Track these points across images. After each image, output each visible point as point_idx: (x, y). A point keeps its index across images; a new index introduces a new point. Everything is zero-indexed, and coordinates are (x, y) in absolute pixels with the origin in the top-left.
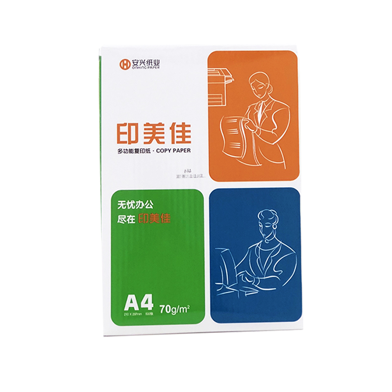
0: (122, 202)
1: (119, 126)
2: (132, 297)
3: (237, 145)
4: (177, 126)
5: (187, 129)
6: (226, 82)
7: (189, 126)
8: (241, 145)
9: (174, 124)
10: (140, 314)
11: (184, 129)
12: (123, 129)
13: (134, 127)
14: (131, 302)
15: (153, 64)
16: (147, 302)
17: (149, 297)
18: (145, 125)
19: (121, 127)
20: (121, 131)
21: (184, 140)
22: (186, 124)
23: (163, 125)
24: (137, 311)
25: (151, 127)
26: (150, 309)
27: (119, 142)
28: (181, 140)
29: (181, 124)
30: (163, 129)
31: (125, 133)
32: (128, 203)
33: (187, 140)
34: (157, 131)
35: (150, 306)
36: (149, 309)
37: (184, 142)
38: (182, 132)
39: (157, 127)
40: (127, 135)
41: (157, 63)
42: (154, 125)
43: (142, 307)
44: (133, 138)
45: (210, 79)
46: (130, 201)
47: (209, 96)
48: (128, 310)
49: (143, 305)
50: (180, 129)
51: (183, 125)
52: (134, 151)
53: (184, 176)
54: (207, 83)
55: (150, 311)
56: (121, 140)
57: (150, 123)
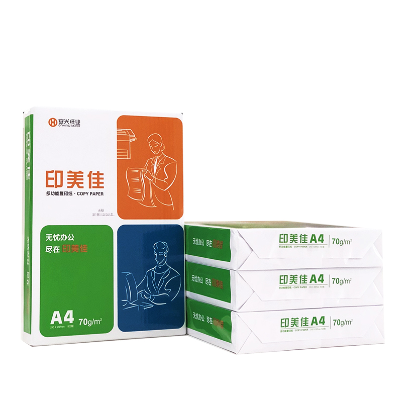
0: (49, 235)
1: (48, 172)
2: (57, 313)
3: (138, 191)
4: (94, 174)
5: (101, 176)
6: (131, 140)
7: (103, 174)
8: (142, 190)
9: (91, 172)
10: (63, 327)
11: (98, 176)
12: (51, 175)
13: (60, 173)
14: (56, 318)
16: (69, 317)
17: (70, 312)
18: (68, 173)
19: (49, 174)
20: (49, 177)
21: (98, 185)
22: (100, 173)
24: (60, 325)
25: (73, 174)
26: (71, 322)
27: (47, 186)
28: (96, 185)
29: (96, 172)
30: (82, 176)
32: (54, 236)
33: (101, 185)
34: (77, 178)
35: (71, 320)
37: (98, 187)
38: (97, 179)
39: (77, 174)
40: (54, 180)
42: (75, 173)
43: (65, 321)
44: (59, 183)
45: (119, 137)
46: (56, 235)
47: (118, 151)
48: (53, 323)
49: (66, 319)
50: (96, 176)
51: (98, 174)
52: (60, 194)
53: (98, 214)
54: (116, 140)
55: (71, 324)
56: (49, 184)
57: (73, 171)
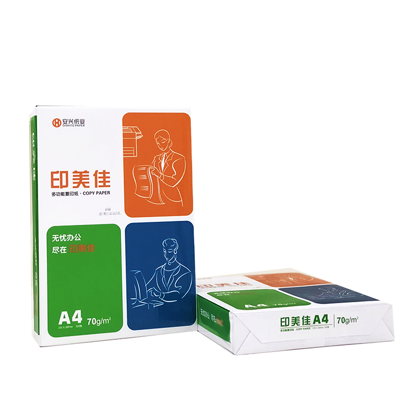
0: (55, 236)
1: (52, 173)
2: (65, 313)
3: (146, 188)
4: (99, 173)
5: (107, 175)
6: (137, 138)
7: (109, 173)
8: (149, 187)
9: (97, 171)
10: (71, 327)
11: (104, 175)
12: (56, 176)
13: (65, 174)
14: (64, 317)
15: (79, 122)
16: (77, 317)
17: (78, 312)
18: (73, 173)
19: (54, 174)
20: (54, 178)
21: (104, 184)
22: (106, 171)
23: (88, 172)
24: (69, 325)
25: (79, 174)
28: (102, 184)
29: (102, 171)
30: (88, 176)
31: (58, 179)
32: (61, 237)
33: (107, 184)
34: (83, 177)
35: (80, 320)
36: (79, 322)
37: (104, 186)
38: (103, 178)
39: (83, 174)
40: (59, 181)
41: (83, 122)
42: (81, 173)
43: (73, 321)
44: (64, 184)
45: (124, 135)
46: (62, 235)
47: (124, 149)
48: (61, 324)
49: (74, 319)
50: (102, 175)
51: (104, 172)
52: (65, 194)
53: (105, 213)
54: (122, 138)
55: (80, 324)
56: (54, 185)
57: (78, 171)
